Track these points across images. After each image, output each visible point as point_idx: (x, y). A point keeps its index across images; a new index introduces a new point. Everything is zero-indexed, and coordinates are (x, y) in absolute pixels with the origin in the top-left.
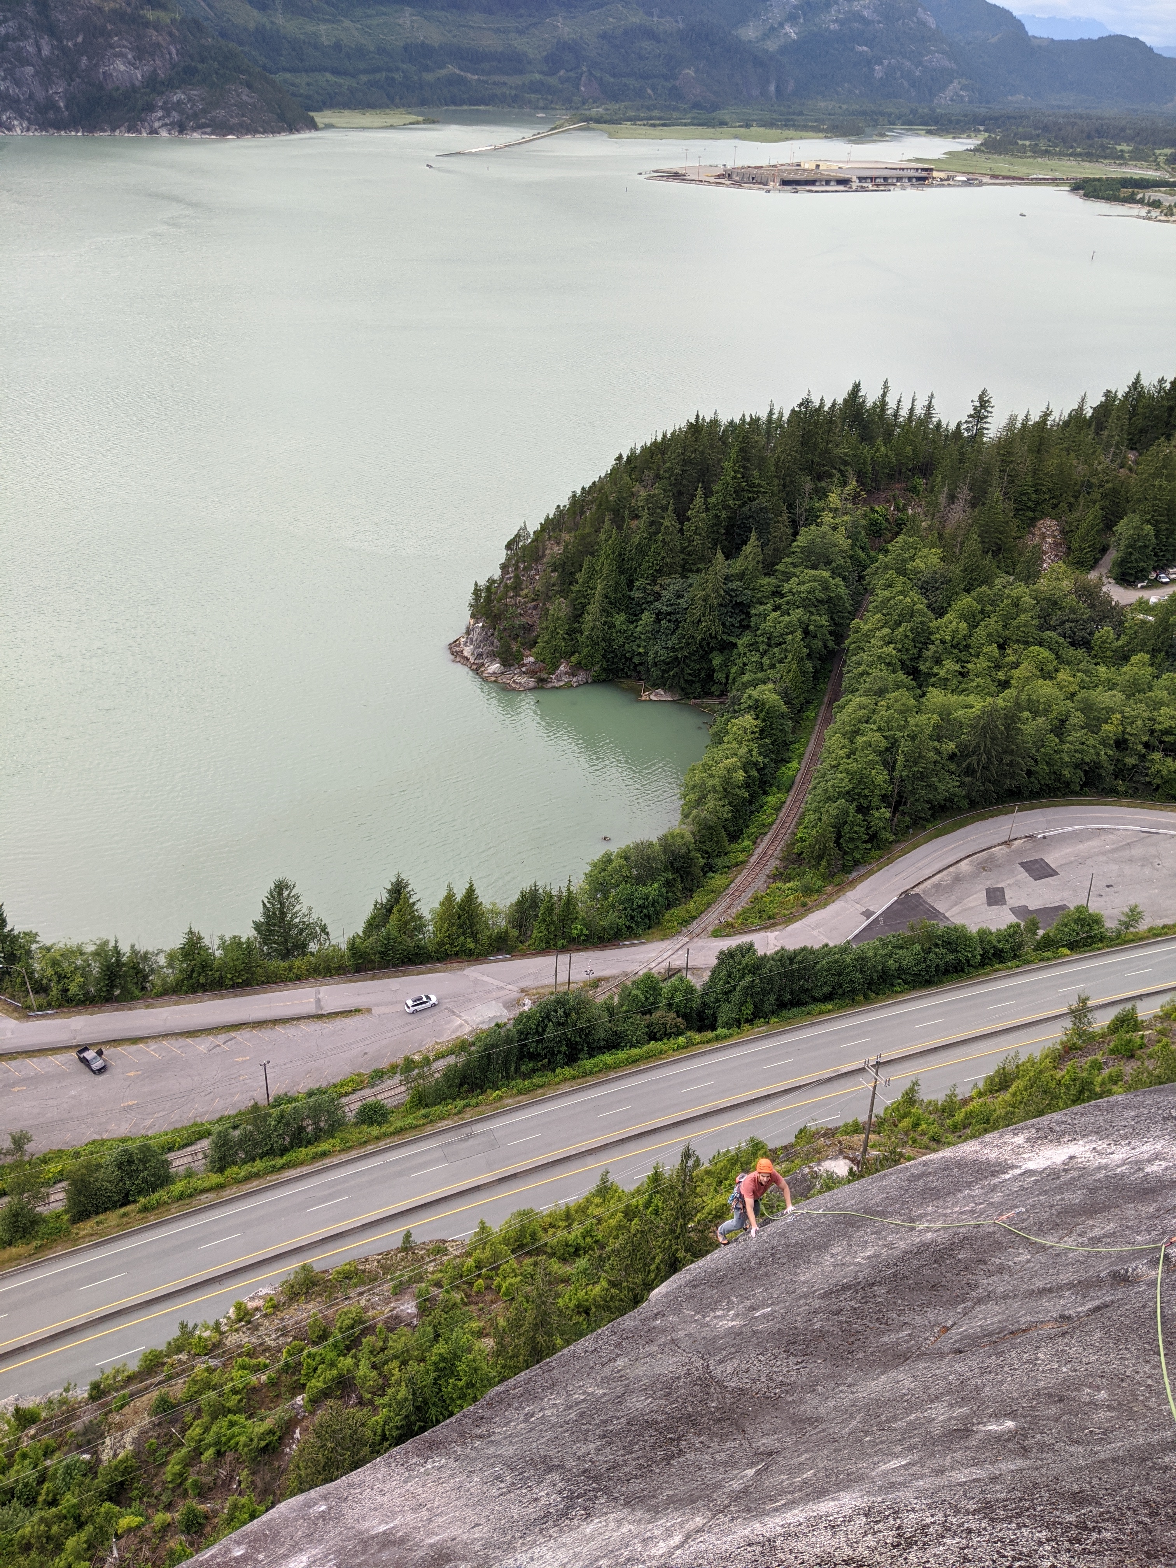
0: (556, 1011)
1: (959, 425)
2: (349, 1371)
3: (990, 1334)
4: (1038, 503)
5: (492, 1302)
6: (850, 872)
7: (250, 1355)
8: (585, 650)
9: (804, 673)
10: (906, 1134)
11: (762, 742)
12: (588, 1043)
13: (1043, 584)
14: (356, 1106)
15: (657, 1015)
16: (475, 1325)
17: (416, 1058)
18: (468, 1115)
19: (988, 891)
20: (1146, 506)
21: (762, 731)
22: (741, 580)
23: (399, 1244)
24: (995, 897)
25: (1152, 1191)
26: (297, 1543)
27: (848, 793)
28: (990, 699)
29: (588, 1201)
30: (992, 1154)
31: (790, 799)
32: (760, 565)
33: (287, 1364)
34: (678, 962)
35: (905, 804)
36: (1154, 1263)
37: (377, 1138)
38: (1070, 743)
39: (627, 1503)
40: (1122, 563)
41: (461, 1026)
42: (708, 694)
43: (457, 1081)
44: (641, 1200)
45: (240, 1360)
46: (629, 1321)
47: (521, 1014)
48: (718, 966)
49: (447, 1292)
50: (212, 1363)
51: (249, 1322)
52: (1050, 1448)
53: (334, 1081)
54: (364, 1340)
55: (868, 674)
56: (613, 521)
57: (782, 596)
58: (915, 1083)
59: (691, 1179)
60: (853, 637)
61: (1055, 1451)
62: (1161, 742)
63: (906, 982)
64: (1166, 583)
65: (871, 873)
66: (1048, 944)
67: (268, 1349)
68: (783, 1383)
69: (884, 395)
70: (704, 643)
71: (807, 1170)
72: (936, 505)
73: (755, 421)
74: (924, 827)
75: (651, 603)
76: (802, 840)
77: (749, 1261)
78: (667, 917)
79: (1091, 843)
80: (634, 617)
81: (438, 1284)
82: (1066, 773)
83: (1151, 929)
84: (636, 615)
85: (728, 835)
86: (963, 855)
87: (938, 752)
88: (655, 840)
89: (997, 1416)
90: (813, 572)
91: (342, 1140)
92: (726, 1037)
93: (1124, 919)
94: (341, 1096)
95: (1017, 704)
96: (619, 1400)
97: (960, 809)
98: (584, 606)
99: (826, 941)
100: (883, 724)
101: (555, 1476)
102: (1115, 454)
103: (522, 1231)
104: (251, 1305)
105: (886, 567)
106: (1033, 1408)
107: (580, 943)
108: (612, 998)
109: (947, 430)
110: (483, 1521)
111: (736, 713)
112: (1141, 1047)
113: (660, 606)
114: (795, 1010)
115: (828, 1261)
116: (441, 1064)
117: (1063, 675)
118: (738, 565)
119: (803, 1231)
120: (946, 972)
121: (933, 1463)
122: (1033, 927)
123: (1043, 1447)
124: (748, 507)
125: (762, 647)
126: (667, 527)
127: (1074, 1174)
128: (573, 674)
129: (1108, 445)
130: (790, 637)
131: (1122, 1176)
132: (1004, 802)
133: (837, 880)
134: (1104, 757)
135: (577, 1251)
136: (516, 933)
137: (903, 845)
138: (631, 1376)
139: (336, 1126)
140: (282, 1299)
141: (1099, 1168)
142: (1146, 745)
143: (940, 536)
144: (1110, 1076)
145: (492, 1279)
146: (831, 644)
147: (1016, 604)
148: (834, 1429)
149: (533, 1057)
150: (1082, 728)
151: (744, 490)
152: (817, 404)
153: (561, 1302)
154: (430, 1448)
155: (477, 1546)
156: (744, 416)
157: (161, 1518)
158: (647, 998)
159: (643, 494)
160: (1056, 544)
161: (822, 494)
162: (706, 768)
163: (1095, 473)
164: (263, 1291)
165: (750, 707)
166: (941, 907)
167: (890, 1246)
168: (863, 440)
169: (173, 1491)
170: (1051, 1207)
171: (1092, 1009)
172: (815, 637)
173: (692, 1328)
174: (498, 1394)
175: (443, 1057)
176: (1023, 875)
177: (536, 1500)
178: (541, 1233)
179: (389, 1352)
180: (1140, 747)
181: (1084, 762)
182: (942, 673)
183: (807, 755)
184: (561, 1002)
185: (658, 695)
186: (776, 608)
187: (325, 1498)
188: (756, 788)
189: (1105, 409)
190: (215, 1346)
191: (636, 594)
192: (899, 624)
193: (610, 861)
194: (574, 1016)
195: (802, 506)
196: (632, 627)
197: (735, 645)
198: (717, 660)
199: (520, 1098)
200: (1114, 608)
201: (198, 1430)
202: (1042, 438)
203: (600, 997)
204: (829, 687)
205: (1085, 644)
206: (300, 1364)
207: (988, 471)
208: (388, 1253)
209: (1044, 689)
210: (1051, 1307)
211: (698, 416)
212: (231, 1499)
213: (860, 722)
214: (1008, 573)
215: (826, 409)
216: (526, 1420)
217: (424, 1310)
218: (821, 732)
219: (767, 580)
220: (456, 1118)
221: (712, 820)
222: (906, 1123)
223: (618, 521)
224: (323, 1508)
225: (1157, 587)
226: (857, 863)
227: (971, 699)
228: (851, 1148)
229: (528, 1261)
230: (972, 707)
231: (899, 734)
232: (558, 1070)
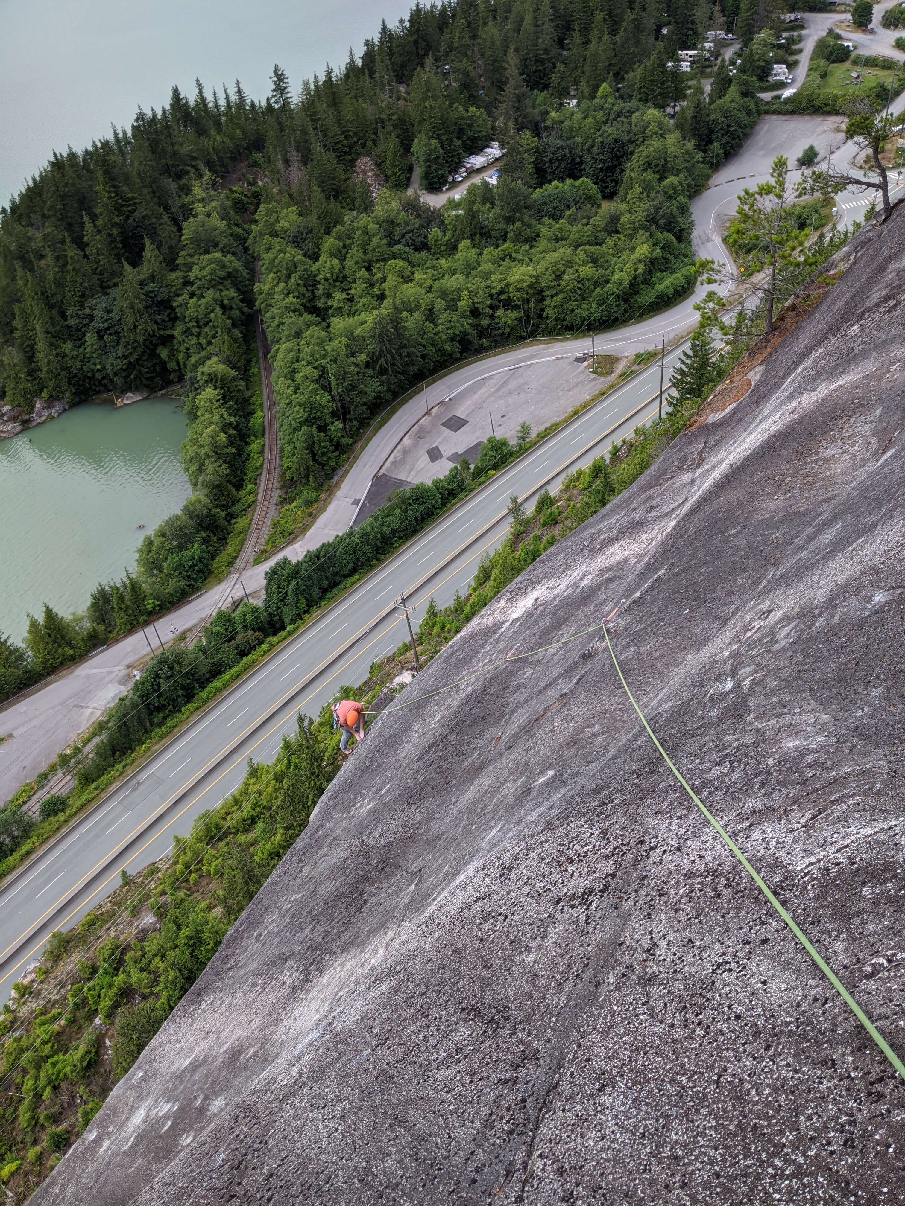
0: (161, 670)
1: (268, 100)
2: (125, 983)
3: (525, 728)
4: (351, 147)
5: (208, 884)
6: (332, 478)
7: (42, 1014)
8: (51, 384)
9: (235, 340)
10: (439, 636)
11: (228, 405)
12: (197, 680)
13: (379, 210)
14: (37, 807)
15: (239, 638)
16: (203, 905)
17: (68, 752)
18: (129, 772)
19: (429, 452)
20: (426, 126)
21: (224, 397)
22: (153, 282)
23: (120, 882)
24: (434, 455)
25: (589, 596)
26: (132, 1106)
27: (306, 420)
28: (376, 312)
29: (246, 784)
30: (489, 621)
31: (267, 441)
32: (164, 264)
33: (76, 1004)
34: (238, 594)
35: (349, 412)
36: (602, 638)
37: (66, 821)
38: (442, 324)
39: (343, 951)
40: (426, 175)
41: (92, 713)
42: (170, 383)
43: (109, 752)
44: (283, 766)
45: (37, 1021)
46: (300, 843)
47: (136, 684)
48: (268, 584)
49: (172, 894)
50: (17, 1034)
51: (31, 993)
52: (578, 773)
53: (9, 798)
54: (126, 958)
55: (283, 324)
56: (23, 267)
57: (192, 284)
58: (432, 601)
59: (311, 734)
60: (260, 298)
61: (580, 774)
62: (500, 301)
63: (400, 538)
64: (461, 182)
65: (347, 472)
66: (479, 472)
67: (56, 1002)
68: (413, 825)
69: (201, 92)
70: (147, 343)
71: (385, 690)
72: (278, 172)
73: (106, 144)
74: (369, 425)
75: (88, 324)
76: (289, 468)
77: (364, 763)
78: (215, 566)
79: (481, 391)
80: (79, 341)
81: (163, 893)
82: (447, 347)
83: (538, 435)
84: (80, 339)
85: (234, 486)
86: (402, 434)
87: (357, 365)
88: (179, 513)
89: (542, 772)
90: (207, 256)
91: (38, 836)
92: (295, 630)
93: (520, 435)
94: (20, 806)
95: (396, 308)
96: (314, 892)
97: (387, 401)
98: (32, 347)
99: (336, 533)
100: (309, 359)
101: (291, 962)
102: (391, 91)
103: (208, 828)
104: (26, 982)
105: (262, 235)
106: (561, 756)
107: (156, 613)
108: (200, 641)
109: (260, 107)
110: (253, 1017)
111: (198, 390)
112: (559, 514)
113: (96, 325)
114: (335, 590)
115: (414, 736)
116: (90, 747)
117: (418, 276)
118: (145, 270)
119: (391, 727)
120: (423, 520)
121: (515, 819)
122: (466, 465)
123: (573, 775)
124: (132, 219)
125: (195, 331)
126: (72, 257)
127: (541, 608)
128: (50, 407)
129: (383, 85)
130: (212, 315)
131: (569, 596)
132: (414, 385)
133: (325, 487)
134: (467, 326)
135: (253, 821)
136: (103, 627)
137: (360, 443)
138: (316, 875)
139: (27, 830)
140: (49, 964)
141: (554, 598)
142: (491, 307)
143: (291, 196)
144: (548, 541)
145: (200, 869)
146: (246, 310)
147: (366, 232)
148: (453, 833)
149: (159, 709)
150: (445, 310)
151: (122, 206)
152: (150, 114)
153: (257, 859)
154: (199, 995)
155: (256, 1033)
156: (94, 142)
157: (32, 1153)
158: (226, 630)
159: (39, 235)
160: (376, 176)
161: (186, 190)
162: (194, 441)
163: (381, 110)
164: (31, 967)
165: (206, 382)
166: (402, 476)
167: (449, 707)
168: (200, 135)
169: (32, 1131)
170: (534, 635)
171: (521, 504)
172: (231, 308)
173: (344, 824)
174: (231, 936)
175: (89, 741)
176: (447, 432)
177: (284, 983)
178: (222, 822)
179: (149, 956)
180: (488, 310)
181: (456, 335)
182: (335, 304)
183: (265, 404)
184: (162, 661)
185: (130, 398)
186: (192, 295)
187: (139, 1068)
188: (238, 443)
189: (369, 56)
190: (12, 1023)
191: (72, 322)
192: (289, 277)
193: (151, 543)
194: (177, 667)
195: (175, 204)
196: (81, 350)
197: (173, 337)
198: (164, 353)
199: (163, 741)
200: (433, 212)
201: (31, 1083)
202: (334, 93)
203: (190, 645)
204: (259, 344)
205: (423, 246)
206: (86, 998)
207: (304, 132)
208: (115, 893)
209: (410, 291)
210: (553, 693)
211: (55, 154)
212: (80, 1111)
213: (293, 363)
214: (350, 209)
215: (159, 117)
216: (257, 941)
217: (161, 915)
218: (268, 381)
219: (174, 275)
220: (121, 778)
221: (217, 480)
222: (436, 630)
223: (28, 265)
224: (141, 1074)
225: (456, 187)
226: (334, 469)
227: (363, 316)
228: (408, 662)
229: (221, 845)
230: (366, 322)
231: (324, 362)
232: (183, 709)
